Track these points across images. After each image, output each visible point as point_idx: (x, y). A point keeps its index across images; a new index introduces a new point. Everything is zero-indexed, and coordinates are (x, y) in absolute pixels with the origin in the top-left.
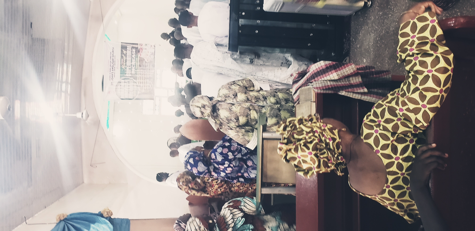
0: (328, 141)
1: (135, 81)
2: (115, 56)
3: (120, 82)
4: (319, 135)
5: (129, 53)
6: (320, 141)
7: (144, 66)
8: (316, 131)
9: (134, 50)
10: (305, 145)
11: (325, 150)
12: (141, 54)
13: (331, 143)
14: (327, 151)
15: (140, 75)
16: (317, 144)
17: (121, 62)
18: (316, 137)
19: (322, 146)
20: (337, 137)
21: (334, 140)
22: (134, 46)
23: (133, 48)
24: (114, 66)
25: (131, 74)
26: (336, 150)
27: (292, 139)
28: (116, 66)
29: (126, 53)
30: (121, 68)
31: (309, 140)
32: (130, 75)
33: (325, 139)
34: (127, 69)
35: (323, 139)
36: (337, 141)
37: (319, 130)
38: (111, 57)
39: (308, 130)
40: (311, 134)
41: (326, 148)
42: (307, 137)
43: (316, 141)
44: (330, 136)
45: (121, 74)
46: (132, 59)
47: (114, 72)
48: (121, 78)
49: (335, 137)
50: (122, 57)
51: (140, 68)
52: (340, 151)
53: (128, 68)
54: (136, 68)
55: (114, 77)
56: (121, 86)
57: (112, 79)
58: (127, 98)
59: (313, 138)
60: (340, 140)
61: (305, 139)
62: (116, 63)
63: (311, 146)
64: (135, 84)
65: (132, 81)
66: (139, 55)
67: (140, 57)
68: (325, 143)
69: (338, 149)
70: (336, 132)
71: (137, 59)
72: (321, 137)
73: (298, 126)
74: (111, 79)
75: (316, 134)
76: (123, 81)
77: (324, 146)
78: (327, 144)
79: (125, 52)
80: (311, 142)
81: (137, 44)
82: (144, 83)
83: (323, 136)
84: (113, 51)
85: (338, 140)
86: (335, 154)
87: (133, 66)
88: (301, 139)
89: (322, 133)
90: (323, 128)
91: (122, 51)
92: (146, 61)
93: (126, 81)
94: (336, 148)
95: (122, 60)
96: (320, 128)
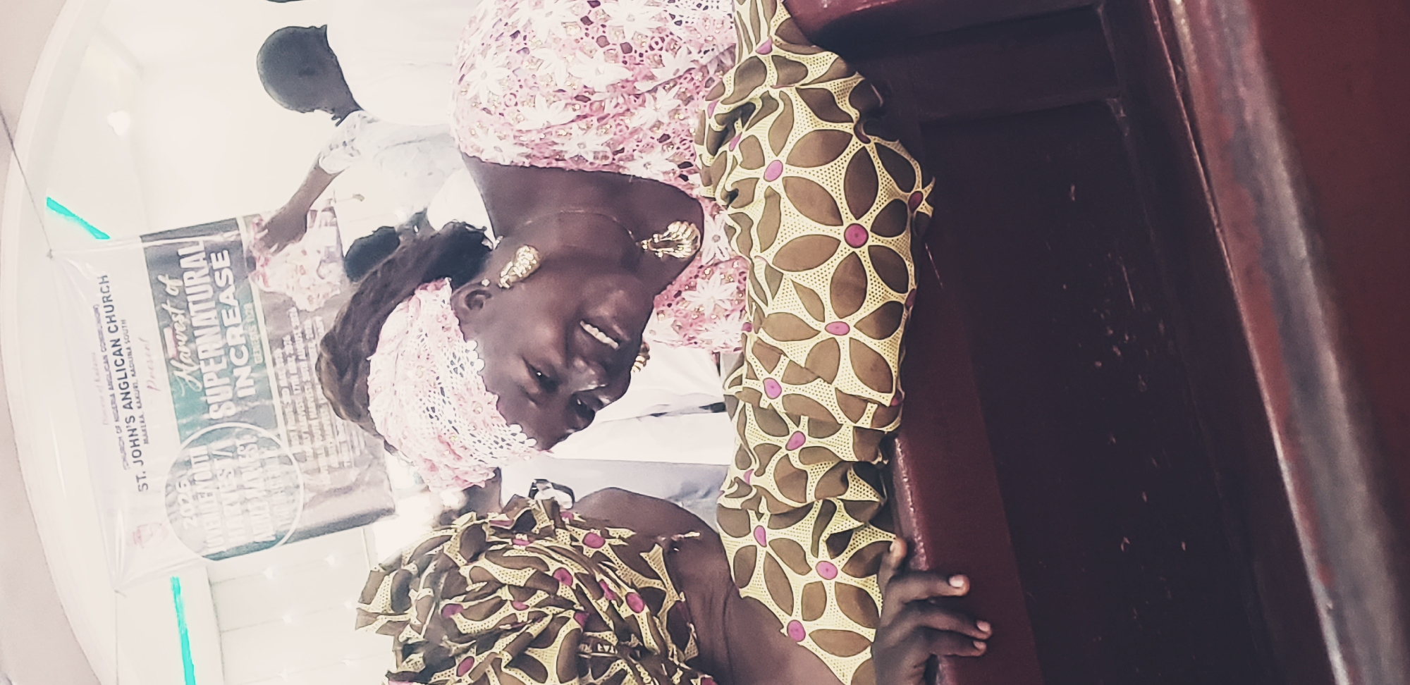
0: (625, 611)
1: (264, 433)
2: (123, 322)
3: (188, 463)
4: (579, 592)
5: (196, 282)
6: (591, 620)
7: (298, 338)
8: (564, 576)
9: (222, 262)
10: (521, 660)
11: (620, 665)
12: (264, 276)
13: (643, 616)
14: (633, 667)
15: (287, 397)
16: (577, 638)
17: (165, 346)
18: (568, 604)
19: (604, 642)
20: (665, 583)
21: (653, 598)
22: (218, 238)
23: (213, 256)
24: (130, 380)
25: (236, 400)
26: (672, 647)
27: (446, 642)
28: (142, 378)
29: (183, 290)
30: (174, 382)
31: (535, 630)
32: (233, 410)
33: (610, 602)
34: (210, 378)
35: (602, 605)
36: (668, 604)
37: (573, 568)
38: (100, 333)
39: (521, 577)
40: (541, 595)
41: (624, 650)
42: (522, 617)
43: (573, 625)
44: (633, 586)
45: (180, 414)
46: (220, 314)
47: (136, 412)
48: (182, 441)
49: (656, 584)
50: (165, 319)
51: (278, 352)
52: (691, 649)
53: (210, 370)
54: (258, 360)
55: (146, 442)
56: (193, 482)
57: (138, 456)
58: (243, 540)
59: (550, 611)
60: (682, 594)
61: (516, 626)
62: (140, 360)
63: (549, 657)
64: (274, 452)
65: (247, 438)
66: (257, 286)
67: (263, 294)
68: (612, 626)
69: (682, 646)
70: (655, 557)
71: (248, 306)
72: (593, 602)
73: (465, 571)
74: (130, 459)
75: (565, 592)
76: (201, 450)
77: (614, 640)
78: (626, 629)
79: (172, 285)
80: (545, 639)
81: (231, 225)
82: (317, 432)
83: (600, 590)
84: (108, 299)
85: (672, 597)
86: (672, 669)
87: (239, 355)
88: (495, 635)
89: (589, 579)
90: (589, 552)
91: (156, 284)
92: (302, 304)
93: (216, 446)
94: (674, 642)
95: (168, 332)
96: (576, 554)
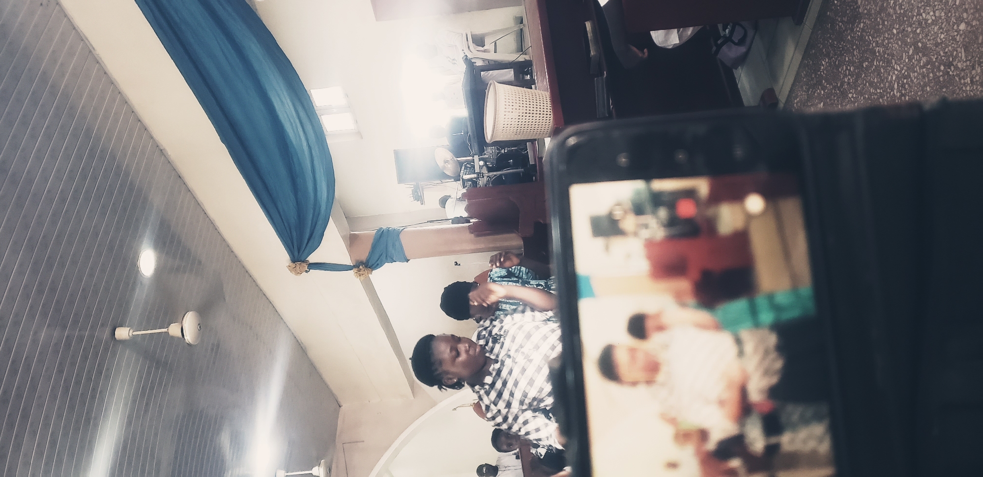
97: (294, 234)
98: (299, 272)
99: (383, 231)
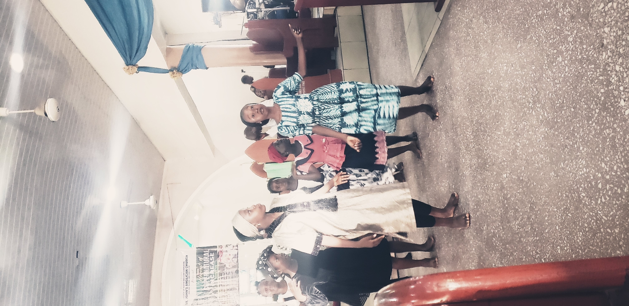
1: (214, 295)
2: (189, 266)
3: (197, 300)
5: (206, 259)
9: (212, 255)
12: (221, 259)
15: (221, 286)
17: (197, 273)
22: (213, 250)
24: (188, 279)
25: (210, 287)
28: (191, 279)
29: (203, 261)
30: (197, 281)
38: (184, 268)
45: (197, 288)
46: (210, 267)
47: (188, 287)
48: (197, 295)
50: (198, 267)
51: (221, 277)
53: (205, 279)
54: (216, 278)
55: (189, 294)
62: (191, 275)
64: (215, 299)
66: (218, 261)
67: (220, 263)
71: (216, 266)
74: (185, 297)
76: (200, 297)
79: (201, 259)
81: (216, 247)
84: (186, 261)
87: (212, 276)
91: (198, 259)
92: (227, 267)
93: (204, 297)
95: (198, 270)
97: (127, 46)
98: (131, 72)
99: (190, 47)
